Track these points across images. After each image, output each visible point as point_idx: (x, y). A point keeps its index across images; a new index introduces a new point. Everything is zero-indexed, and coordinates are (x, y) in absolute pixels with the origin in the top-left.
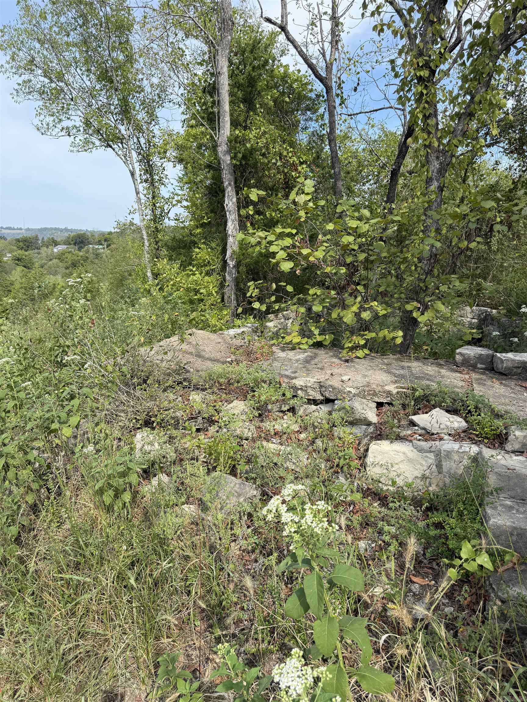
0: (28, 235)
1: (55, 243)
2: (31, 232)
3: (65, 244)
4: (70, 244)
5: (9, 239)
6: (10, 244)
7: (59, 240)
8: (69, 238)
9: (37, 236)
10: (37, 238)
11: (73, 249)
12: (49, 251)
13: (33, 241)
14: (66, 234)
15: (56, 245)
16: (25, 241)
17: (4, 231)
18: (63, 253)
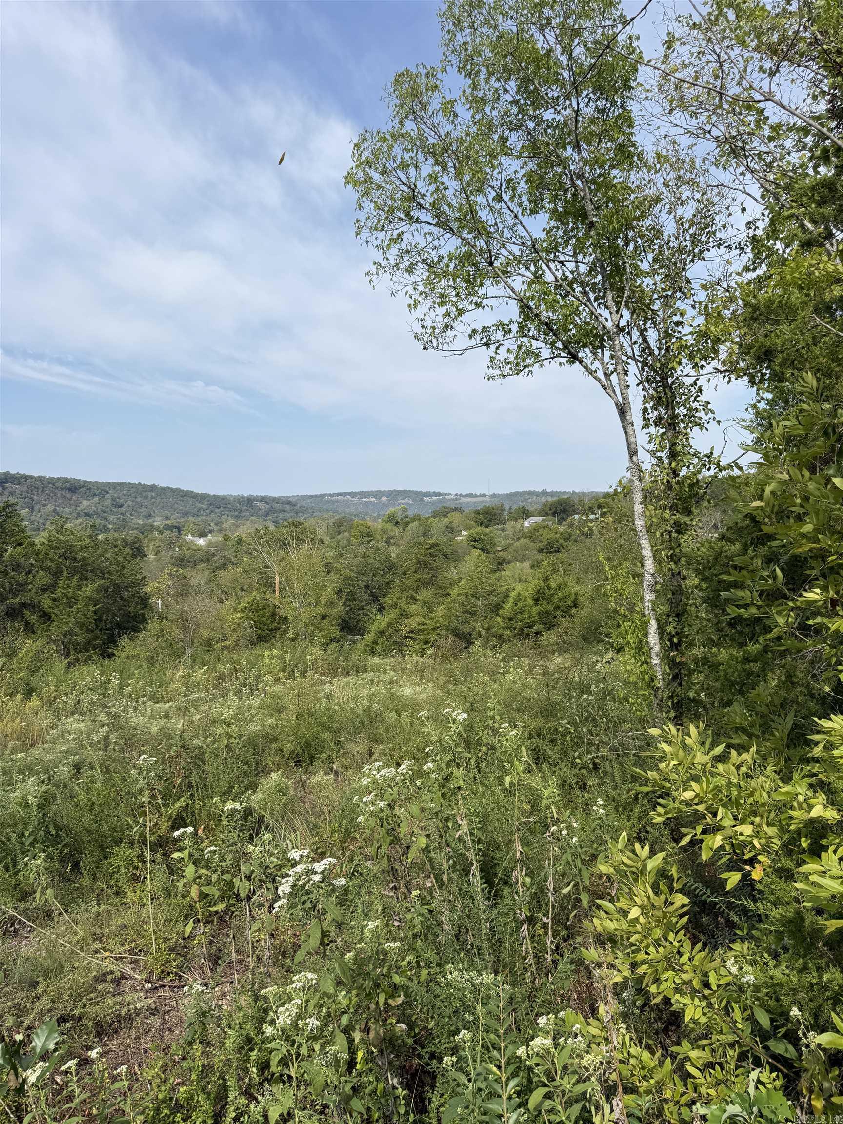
1: (526, 513)
2: (496, 499)
3: (540, 515)
4: (547, 514)
5: (467, 511)
6: (467, 517)
7: (531, 509)
8: (545, 505)
10: (502, 508)
11: (551, 522)
12: (518, 526)
13: (498, 512)
14: (543, 499)
15: (528, 517)
16: (487, 513)
17: (463, 499)
18: (536, 529)
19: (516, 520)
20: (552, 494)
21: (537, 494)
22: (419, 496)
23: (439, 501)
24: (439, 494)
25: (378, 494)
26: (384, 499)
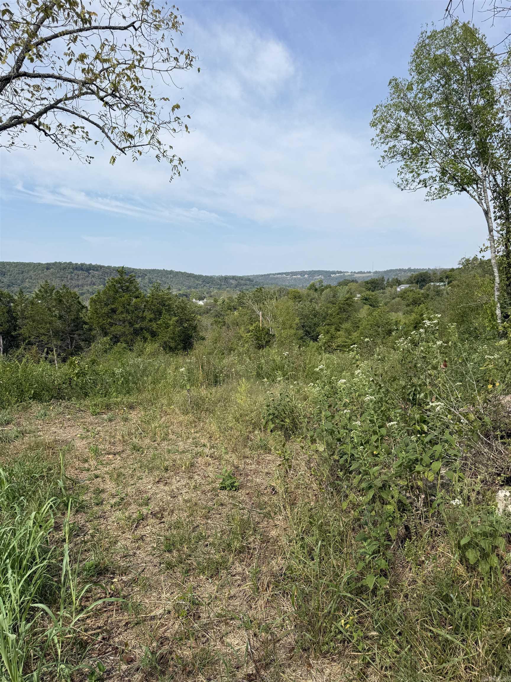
0: (376, 277)
1: (399, 283)
2: (378, 275)
3: (407, 283)
4: (412, 283)
5: (359, 282)
6: (360, 286)
7: (402, 279)
8: (411, 277)
9: (383, 278)
10: (383, 279)
11: (415, 288)
12: (393, 290)
13: (380, 282)
14: (409, 274)
15: (399, 285)
16: (373, 283)
17: (356, 275)
18: (405, 292)
19: (392, 287)
20: (414, 270)
21: (405, 271)
22: (327, 274)
23: (341, 277)
24: (341, 272)
25: (302, 273)
26: (306, 276)
